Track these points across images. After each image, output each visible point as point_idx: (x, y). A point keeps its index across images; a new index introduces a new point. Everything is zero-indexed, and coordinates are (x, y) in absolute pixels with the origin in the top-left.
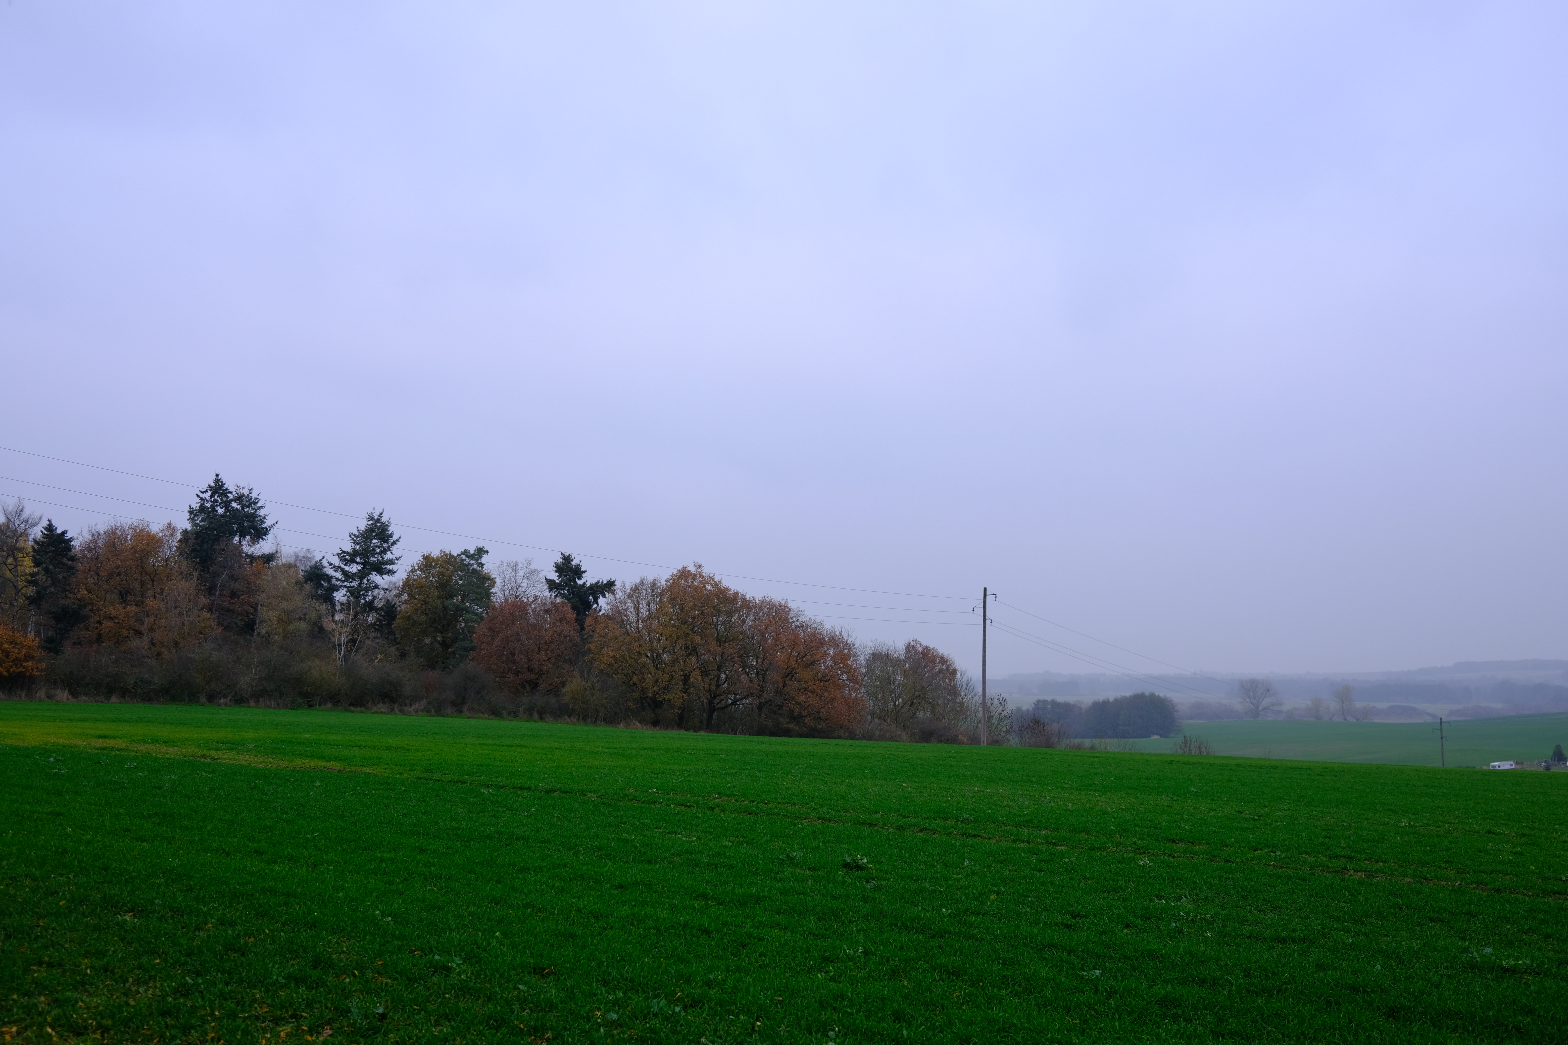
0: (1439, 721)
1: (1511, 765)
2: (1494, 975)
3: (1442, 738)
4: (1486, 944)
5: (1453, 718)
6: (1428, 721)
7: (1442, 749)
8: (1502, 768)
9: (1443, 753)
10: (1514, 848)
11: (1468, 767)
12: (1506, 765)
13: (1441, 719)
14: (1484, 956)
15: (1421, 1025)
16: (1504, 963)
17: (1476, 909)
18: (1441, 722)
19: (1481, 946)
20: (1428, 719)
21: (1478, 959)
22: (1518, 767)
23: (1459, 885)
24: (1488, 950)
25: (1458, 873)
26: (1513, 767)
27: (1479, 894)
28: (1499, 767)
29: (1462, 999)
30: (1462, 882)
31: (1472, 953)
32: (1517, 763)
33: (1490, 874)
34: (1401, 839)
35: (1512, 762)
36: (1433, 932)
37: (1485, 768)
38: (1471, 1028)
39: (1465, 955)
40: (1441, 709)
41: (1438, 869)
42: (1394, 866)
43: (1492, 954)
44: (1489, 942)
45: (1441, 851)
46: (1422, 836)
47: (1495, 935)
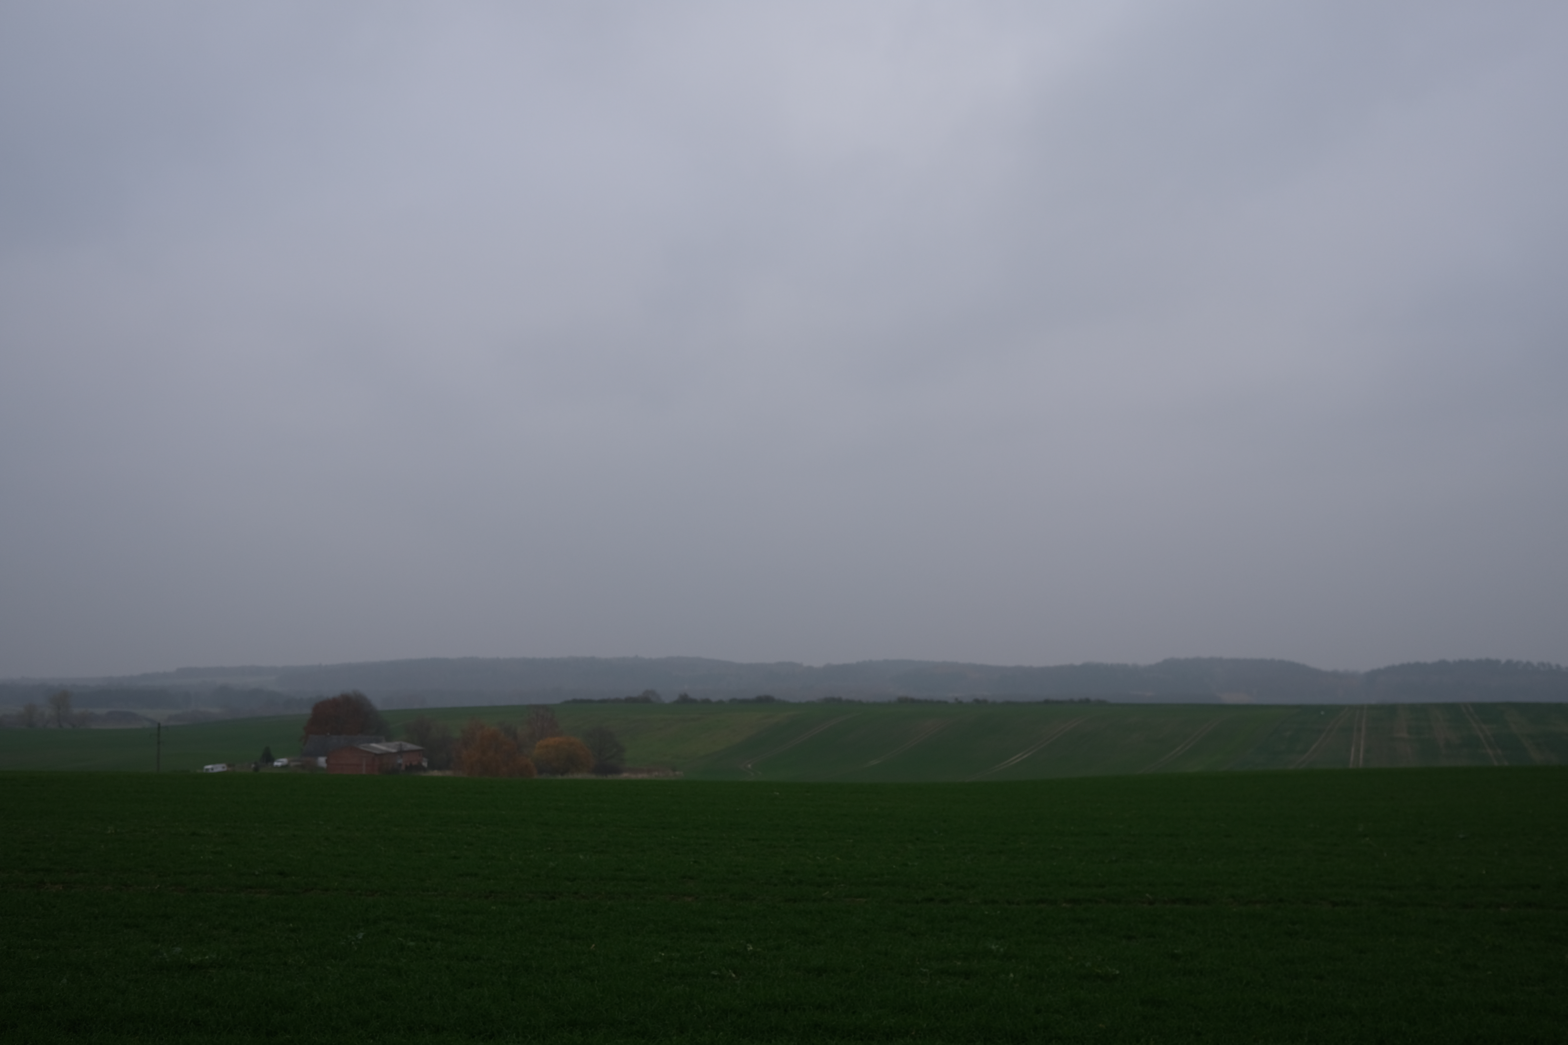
2: (181, 973)
3: (158, 743)
4: (177, 944)
5: (172, 723)
6: (147, 727)
7: (158, 754)
8: (216, 770)
9: (158, 758)
10: (216, 847)
11: (182, 771)
12: (219, 768)
13: (159, 724)
14: (174, 955)
17: (172, 910)
18: (159, 727)
19: (172, 947)
20: (147, 724)
21: (167, 960)
22: (230, 769)
23: (159, 888)
25: (159, 876)
26: (225, 769)
27: (176, 895)
28: (212, 770)
29: (147, 1002)
30: (161, 885)
31: (162, 954)
32: (229, 766)
33: (190, 875)
34: (105, 846)
35: (224, 765)
36: (127, 938)
37: (199, 771)
39: (155, 957)
40: (160, 715)
41: (140, 875)
42: (94, 875)
43: (181, 953)
44: (180, 942)
45: (145, 856)
46: (127, 842)
47: (187, 934)
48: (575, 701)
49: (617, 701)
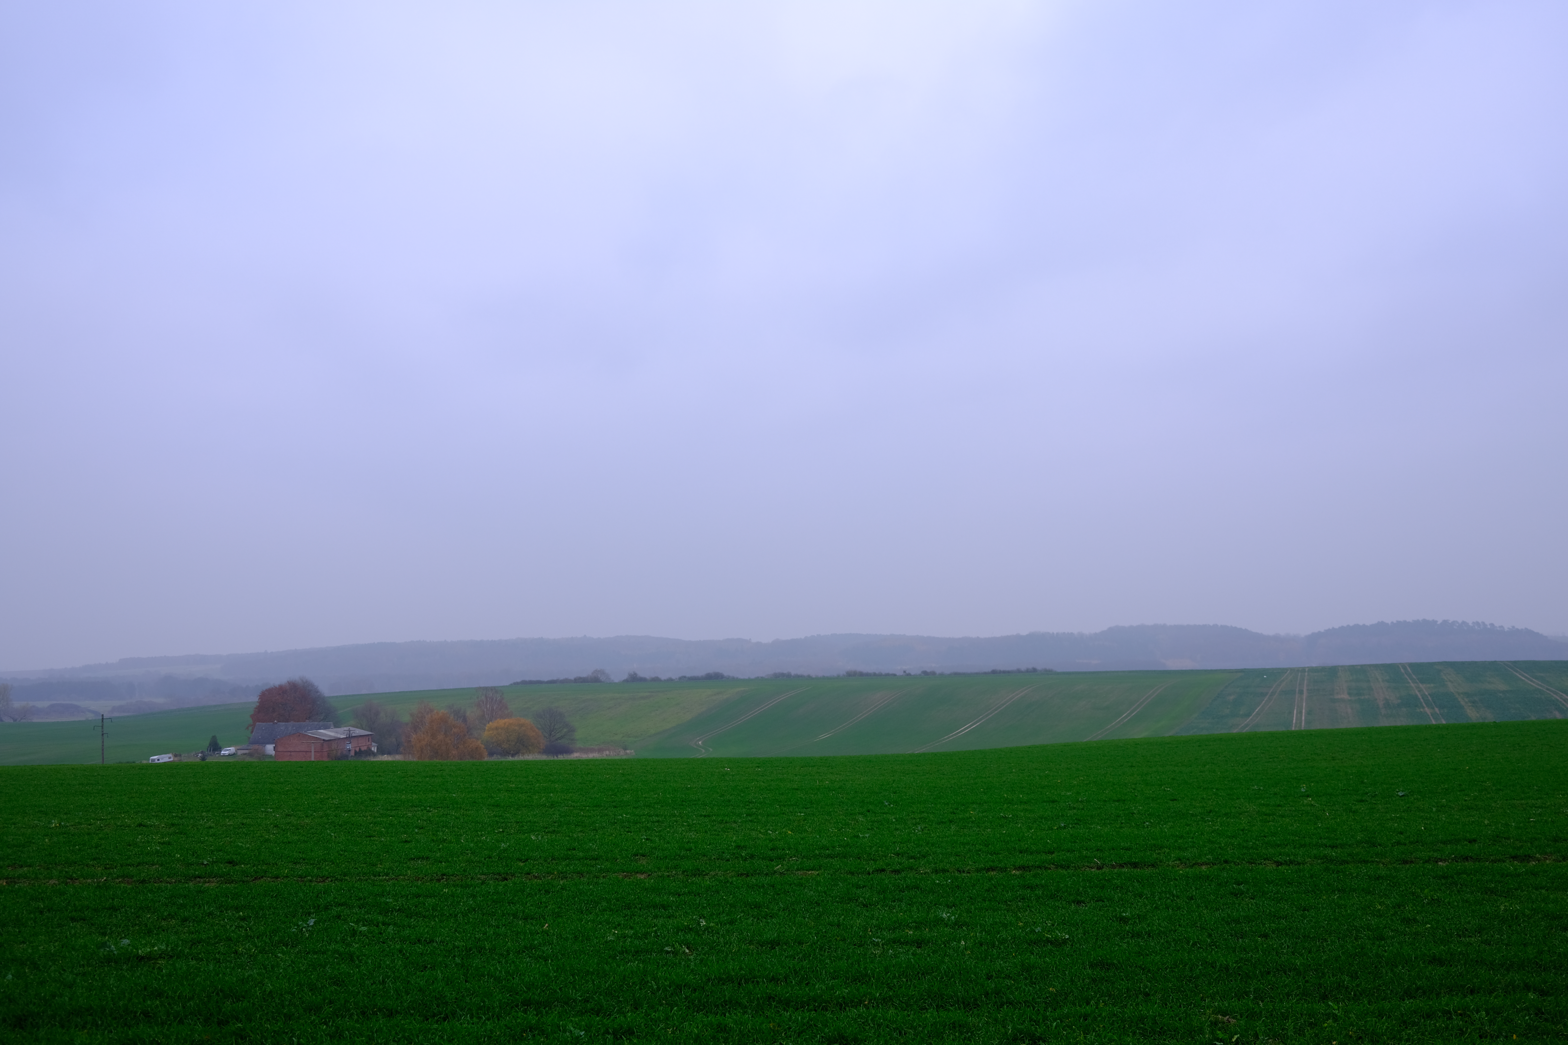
0: (101, 718)
1: (170, 758)
2: (129, 965)
3: (103, 735)
4: (125, 936)
5: (116, 714)
6: (90, 719)
7: (103, 746)
8: (161, 761)
9: (103, 750)
10: (163, 838)
11: (128, 762)
12: (165, 758)
13: (103, 715)
14: (122, 948)
15: (49, 1028)
16: (140, 951)
17: (119, 902)
18: (103, 719)
19: (121, 939)
20: (90, 716)
21: (115, 952)
22: (176, 759)
23: (105, 880)
24: (126, 941)
25: (106, 868)
26: (172, 759)
27: (124, 887)
28: (158, 760)
29: (95, 995)
30: (107, 877)
31: (110, 947)
32: (175, 756)
33: (137, 866)
34: (50, 840)
35: (170, 755)
36: (73, 932)
37: (145, 762)
38: (100, 1022)
39: (102, 950)
40: (104, 706)
41: (86, 868)
42: (39, 869)
43: (129, 945)
44: (128, 934)
45: (90, 848)
46: (72, 835)
47: (135, 925)
48: (524, 683)
49: (565, 681)
